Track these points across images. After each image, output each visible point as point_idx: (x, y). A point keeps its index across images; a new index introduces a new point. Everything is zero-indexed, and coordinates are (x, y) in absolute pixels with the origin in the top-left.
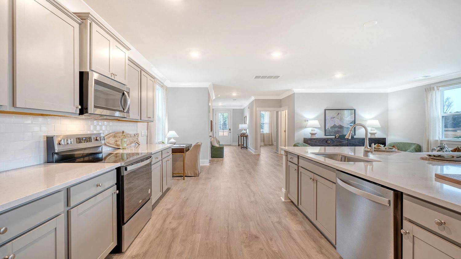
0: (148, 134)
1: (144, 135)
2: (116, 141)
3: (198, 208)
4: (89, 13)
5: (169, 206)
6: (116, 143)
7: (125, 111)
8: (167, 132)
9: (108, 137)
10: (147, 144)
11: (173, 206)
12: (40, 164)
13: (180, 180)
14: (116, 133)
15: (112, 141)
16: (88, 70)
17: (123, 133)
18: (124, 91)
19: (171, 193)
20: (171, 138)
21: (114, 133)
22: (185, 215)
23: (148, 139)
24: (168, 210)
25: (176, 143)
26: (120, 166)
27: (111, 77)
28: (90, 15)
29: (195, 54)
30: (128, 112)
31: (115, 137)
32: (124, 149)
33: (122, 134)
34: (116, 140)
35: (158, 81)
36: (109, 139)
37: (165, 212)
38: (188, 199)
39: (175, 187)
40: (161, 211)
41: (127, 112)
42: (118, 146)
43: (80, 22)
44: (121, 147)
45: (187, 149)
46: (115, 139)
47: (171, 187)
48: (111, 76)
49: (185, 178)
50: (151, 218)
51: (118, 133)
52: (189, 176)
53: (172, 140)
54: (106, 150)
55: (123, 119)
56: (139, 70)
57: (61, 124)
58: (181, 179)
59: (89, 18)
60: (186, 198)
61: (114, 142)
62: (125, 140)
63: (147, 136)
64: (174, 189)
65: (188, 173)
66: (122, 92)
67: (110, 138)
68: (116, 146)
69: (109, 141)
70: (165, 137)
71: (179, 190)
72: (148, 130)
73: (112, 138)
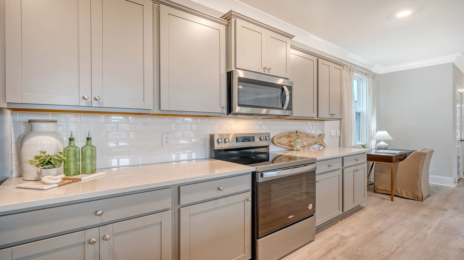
0: (340, 135)
1: (335, 136)
2: (291, 142)
3: (392, 254)
4: (231, 11)
5: (346, 234)
6: (289, 143)
7: (285, 108)
8: (376, 132)
9: (280, 136)
10: (340, 147)
11: (353, 235)
12: (206, 159)
13: (386, 201)
14: (290, 133)
15: (285, 141)
16: (233, 69)
17: (297, 133)
18: (284, 86)
19: (361, 215)
20: (381, 141)
21: (288, 133)
22: (363, 256)
23: (341, 141)
24: (343, 238)
25: (388, 147)
26: (255, 171)
27: (264, 73)
28: (232, 13)
29: (404, 14)
30: (290, 108)
31: (289, 137)
32: (297, 150)
33: (295, 134)
34: (291, 140)
35: (356, 68)
36: (281, 139)
37: (335, 240)
38: (382, 232)
39: (371, 208)
40: (333, 236)
41: (287, 109)
42: (292, 147)
43: (226, 23)
44: (295, 149)
45: (402, 157)
46: (289, 139)
47: (367, 206)
48: (264, 71)
49: (395, 198)
50: (313, 241)
51: (292, 133)
52: (404, 197)
53: (382, 143)
54: (274, 150)
55: (286, 117)
56: (315, 59)
57: (226, 124)
58: (389, 199)
59: (232, 16)
60: (379, 230)
61: (287, 142)
62: (299, 140)
63: (340, 137)
64: (370, 210)
65: (401, 192)
66: (281, 88)
67: (283, 138)
68: (289, 146)
69: (281, 141)
70: (371, 138)
71: (376, 213)
72: (340, 130)
73: (285, 138)
